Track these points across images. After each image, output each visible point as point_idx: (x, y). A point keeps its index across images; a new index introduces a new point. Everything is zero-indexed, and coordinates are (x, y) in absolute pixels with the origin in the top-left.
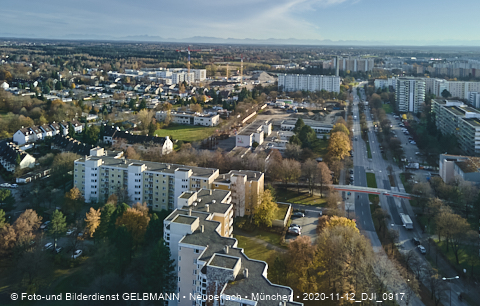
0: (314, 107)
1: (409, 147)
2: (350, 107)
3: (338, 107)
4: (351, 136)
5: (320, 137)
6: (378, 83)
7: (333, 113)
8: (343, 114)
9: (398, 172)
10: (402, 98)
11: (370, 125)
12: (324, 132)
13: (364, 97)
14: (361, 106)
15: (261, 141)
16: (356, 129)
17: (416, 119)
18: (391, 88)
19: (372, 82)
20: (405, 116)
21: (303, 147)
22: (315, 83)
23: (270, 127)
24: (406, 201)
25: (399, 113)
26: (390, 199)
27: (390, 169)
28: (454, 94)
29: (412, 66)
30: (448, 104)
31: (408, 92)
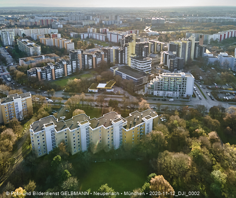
1: (9, 58)
10: (4, 40)
17: (12, 48)
20: (7, 47)
24: (9, 75)
25: (4, 46)
26: (4, 75)
27: (2, 67)
28: (27, 34)
29: (9, 21)
30: (23, 40)
31: (6, 37)
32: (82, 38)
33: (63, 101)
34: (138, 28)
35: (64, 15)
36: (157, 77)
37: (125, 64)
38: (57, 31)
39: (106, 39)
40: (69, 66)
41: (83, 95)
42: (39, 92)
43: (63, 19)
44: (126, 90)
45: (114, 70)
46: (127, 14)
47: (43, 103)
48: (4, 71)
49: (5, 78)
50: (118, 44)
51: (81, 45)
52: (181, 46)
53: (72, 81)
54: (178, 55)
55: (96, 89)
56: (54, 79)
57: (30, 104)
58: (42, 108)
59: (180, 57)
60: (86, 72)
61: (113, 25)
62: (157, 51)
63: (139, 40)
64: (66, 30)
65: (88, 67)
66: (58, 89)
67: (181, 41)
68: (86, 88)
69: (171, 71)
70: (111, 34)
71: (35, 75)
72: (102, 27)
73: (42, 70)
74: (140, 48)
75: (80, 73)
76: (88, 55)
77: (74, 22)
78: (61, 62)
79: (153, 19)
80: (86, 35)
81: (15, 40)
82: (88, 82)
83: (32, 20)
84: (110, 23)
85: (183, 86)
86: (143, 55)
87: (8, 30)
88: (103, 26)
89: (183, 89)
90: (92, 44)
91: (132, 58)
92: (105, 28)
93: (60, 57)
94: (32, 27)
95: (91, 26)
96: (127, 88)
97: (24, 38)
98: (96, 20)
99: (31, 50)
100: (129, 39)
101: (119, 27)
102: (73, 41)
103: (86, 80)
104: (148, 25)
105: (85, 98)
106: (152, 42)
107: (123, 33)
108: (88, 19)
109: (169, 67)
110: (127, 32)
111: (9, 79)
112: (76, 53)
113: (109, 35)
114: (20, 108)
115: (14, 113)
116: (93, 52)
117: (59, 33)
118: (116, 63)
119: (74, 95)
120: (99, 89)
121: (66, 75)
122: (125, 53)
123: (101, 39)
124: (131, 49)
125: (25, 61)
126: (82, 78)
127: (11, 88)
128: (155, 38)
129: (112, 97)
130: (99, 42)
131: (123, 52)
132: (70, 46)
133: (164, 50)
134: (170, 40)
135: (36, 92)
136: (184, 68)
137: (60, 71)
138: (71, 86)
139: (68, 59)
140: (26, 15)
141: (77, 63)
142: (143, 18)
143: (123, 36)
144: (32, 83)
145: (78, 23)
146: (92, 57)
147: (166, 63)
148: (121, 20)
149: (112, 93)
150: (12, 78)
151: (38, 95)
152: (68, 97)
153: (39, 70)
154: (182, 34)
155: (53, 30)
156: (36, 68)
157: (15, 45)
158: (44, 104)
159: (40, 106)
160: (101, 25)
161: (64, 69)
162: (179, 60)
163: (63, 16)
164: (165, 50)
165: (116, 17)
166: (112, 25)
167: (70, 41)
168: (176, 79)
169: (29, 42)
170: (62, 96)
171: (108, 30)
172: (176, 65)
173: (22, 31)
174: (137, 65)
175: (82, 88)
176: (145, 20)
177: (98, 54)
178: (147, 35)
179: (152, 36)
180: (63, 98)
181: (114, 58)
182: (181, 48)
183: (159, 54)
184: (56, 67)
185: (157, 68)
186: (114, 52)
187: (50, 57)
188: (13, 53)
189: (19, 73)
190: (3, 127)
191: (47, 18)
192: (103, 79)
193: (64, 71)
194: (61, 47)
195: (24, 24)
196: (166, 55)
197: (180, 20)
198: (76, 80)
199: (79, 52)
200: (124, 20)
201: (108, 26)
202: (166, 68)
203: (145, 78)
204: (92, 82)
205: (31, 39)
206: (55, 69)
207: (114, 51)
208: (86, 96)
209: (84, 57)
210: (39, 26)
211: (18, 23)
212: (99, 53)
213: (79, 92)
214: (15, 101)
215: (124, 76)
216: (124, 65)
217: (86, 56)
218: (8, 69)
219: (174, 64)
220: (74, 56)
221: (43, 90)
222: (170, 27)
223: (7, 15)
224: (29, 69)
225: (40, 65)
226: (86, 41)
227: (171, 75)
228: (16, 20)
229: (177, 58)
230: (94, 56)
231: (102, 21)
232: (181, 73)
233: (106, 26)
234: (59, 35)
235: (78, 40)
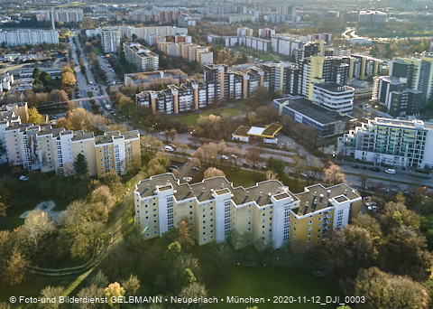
0: (40, 57)
1: (110, 73)
2: (70, 53)
3: (60, 54)
4: (75, 73)
5: (54, 78)
6: (88, 33)
7: (58, 60)
8: (65, 60)
9: (104, 88)
10: (106, 44)
11: (86, 64)
12: (55, 74)
13: (79, 45)
14: (78, 52)
15: (9, 88)
16: (78, 69)
17: (115, 56)
18: (99, 35)
19: (84, 32)
20: (108, 55)
21: (45, 85)
22: (35, 37)
23: (12, 76)
24: (109, 99)
25: (105, 54)
26: (101, 100)
27: (100, 87)
28: (139, 36)
29: (114, 14)
30: (132, 45)
31: (109, 39)
32: (227, 44)
33: (189, 151)
34: (331, 31)
35: (199, 4)
36: (363, 124)
37: (301, 95)
38: (186, 30)
39: (270, 48)
40: (203, 93)
41: (223, 143)
42: (152, 132)
43: (196, 12)
44: (301, 144)
45: (281, 106)
46: (311, 3)
47: (157, 150)
48: (101, 93)
49: (103, 105)
50: (291, 58)
51: (224, 57)
52: (419, 68)
53: (206, 118)
54: (410, 84)
55: (246, 135)
56: (177, 112)
57: (137, 151)
58: (155, 160)
59: (416, 89)
60: (231, 105)
61: (284, 23)
62: (366, 74)
63: (331, 54)
64: (200, 31)
65: (235, 97)
66: (182, 130)
67: (419, 57)
68: (228, 133)
69: (394, 114)
70: (279, 39)
71: (147, 103)
72: (263, 26)
73: (159, 95)
74: (332, 69)
75: (219, 106)
76: (236, 76)
77: (215, 16)
78: (189, 85)
79: (363, 12)
80: (234, 40)
81: (121, 44)
82: (234, 122)
83: (147, 13)
84: (278, 21)
85: (419, 147)
86: (338, 82)
87: (112, 28)
88: (266, 24)
89: (416, 152)
90: (243, 56)
91: (316, 84)
92: (268, 29)
93: (189, 75)
94: (147, 24)
95: (244, 23)
96: (302, 139)
97: (134, 42)
98: (253, 14)
99: (144, 61)
100: (312, 50)
101: (293, 27)
102: (211, 50)
103: (230, 118)
104: (350, 26)
105: (226, 149)
106: (357, 57)
107: (301, 39)
108: (239, 11)
109: (389, 107)
110: (310, 36)
111: (108, 106)
112: (215, 71)
113: (274, 42)
114: (122, 156)
115: (113, 162)
116: (244, 70)
117: (189, 34)
118: (284, 92)
119: (208, 143)
120: (251, 136)
121: (197, 108)
122: (302, 75)
123: (260, 48)
124: (315, 69)
125: (134, 78)
126: (222, 114)
127: (110, 121)
128: (363, 50)
129: (273, 153)
130: (257, 54)
131: (299, 73)
132: (206, 57)
133: (380, 74)
134: (396, 56)
135: (148, 132)
136: (422, 112)
137: (187, 99)
138: (203, 126)
139: (201, 81)
140: (140, 4)
141: (216, 88)
142: (341, 12)
143: (300, 45)
144: (143, 116)
145: (222, 19)
146: (241, 80)
147: (383, 98)
148: (299, 14)
149: (274, 146)
150: (113, 106)
151: (150, 136)
152: (198, 145)
153: (154, 95)
154: (422, 44)
155: (179, 30)
156: (150, 92)
157: (120, 52)
158: (159, 152)
159: (152, 154)
160: (261, 23)
161: (193, 97)
162: (411, 94)
163: (197, 7)
164: (385, 73)
165: (290, 9)
166: (281, 23)
167: (207, 49)
168: (403, 131)
169: (141, 47)
170: (189, 142)
171: (273, 32)
172: (404, 104)
173: (132, 30)
174: (326, 99)
175: (222, 132)
176: (346, 15)
177: (253, 74)
178: (347, 43)
179: (358, 47)
180: (189, 145)
181: (282, 83)
182: (419, 72)
183: (370, 81)
184: (182, 92)
185: (364, 108)
186: (282, 72)
187: (173, 74)
188: (116, 64)
189: (124, 98)
190: (95, 182)
191: (171, 9)
192: (260, 120)
193: (194, 100)
194: (190, 59)
195: (135, 18)
196: (385, 84)
197: (420, 17)
198: (212, 117)
199: (221, 69)
200: (305, 14)
201: (275, 24)
202: (384, 109)
203: (340, 125)
204: (239, 122)
205: (144, 43)
206: (179, 96)
207: (282, 70)
208: (228, 146)
209: (229, 79)
210: (158, 22)
211: (127, 18)
212: (255, 72)
213: (216, 138)
214: (116, 142)
215: (299, 116)
216: (299, 97)
217: (232, 76)
218: (108, 90)
219: (399, 102)
220: (212, 76)
221: (158, 129)
222: (397, 30)
223: (111, 4)
224: (138, 92)
225: (156, 88)
226: (234, 51)
227: (393, 122)
228: (124, 12)
229: (408, 90)
230: (246, 77)
231: (263, 15)
232: (415, 121)
233: (271, 25)
234: (189, 39)
235: (220, 48)
